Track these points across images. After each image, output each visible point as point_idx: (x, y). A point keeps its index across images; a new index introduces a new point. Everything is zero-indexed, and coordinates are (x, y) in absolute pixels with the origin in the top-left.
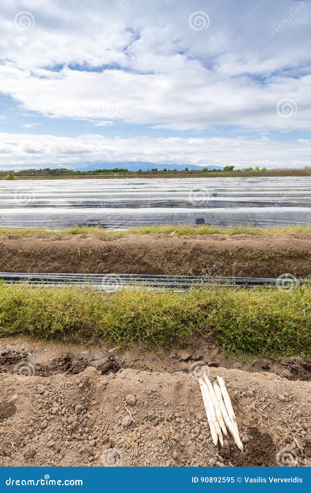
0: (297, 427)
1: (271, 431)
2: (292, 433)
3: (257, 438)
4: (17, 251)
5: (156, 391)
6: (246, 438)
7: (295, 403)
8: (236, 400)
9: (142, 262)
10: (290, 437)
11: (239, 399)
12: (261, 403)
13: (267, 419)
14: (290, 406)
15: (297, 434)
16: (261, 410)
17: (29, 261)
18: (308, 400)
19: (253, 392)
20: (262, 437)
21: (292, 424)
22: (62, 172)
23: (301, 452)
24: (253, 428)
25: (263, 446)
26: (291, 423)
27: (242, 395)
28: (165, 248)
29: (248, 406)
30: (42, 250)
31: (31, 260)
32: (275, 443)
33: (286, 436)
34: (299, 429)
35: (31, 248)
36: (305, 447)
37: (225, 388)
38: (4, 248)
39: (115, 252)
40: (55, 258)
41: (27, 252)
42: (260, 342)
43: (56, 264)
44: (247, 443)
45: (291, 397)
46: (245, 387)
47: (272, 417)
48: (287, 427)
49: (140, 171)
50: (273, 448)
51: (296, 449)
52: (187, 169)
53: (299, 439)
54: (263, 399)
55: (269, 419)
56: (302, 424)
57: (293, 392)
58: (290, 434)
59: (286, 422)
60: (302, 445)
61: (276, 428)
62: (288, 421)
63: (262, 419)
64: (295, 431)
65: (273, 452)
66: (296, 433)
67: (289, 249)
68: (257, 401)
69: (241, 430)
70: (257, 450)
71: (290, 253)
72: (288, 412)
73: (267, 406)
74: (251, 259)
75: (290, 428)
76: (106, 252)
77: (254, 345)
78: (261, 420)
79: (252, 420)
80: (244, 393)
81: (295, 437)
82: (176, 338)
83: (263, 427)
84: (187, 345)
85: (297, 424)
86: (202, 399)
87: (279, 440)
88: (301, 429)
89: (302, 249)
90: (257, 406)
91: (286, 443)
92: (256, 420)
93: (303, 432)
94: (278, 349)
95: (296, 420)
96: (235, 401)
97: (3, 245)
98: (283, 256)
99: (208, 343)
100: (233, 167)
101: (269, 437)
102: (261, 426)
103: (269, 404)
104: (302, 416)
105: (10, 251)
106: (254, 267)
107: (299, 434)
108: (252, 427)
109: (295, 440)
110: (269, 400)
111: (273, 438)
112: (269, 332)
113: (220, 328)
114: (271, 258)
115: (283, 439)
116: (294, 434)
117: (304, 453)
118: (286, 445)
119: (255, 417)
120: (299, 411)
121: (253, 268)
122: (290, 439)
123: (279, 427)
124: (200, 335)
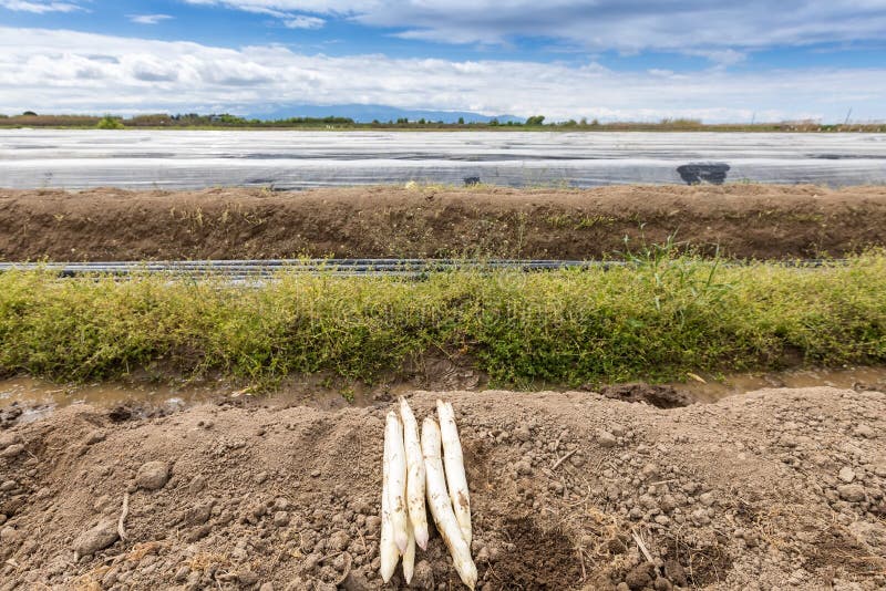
0: (644, 506)
1: (569, 524)
2: (631, 523)
3: (527, 546)
4: (51, 218)
5: (243, 447)
6: (491, 550)
7: (641, 447)
8: (480, 451)
9: (341, 237)
10: (625, 534)
11: (489, 450)
12: (549, 454)
13: (562, 494)
14: (627, 456)
15: (643, 526)
16: (548, 472)
17: (82, 238)
18: (675, 438)
19: (530, 430)
20: (543, 542)
21: (630, 501)
22: (223, 121)
23: (654, 572)
24: (520, 519)
25: (542, 568)
26: (627, 497)
27: (499, 439)
28: (389, 207)
29: (510, 464)
30: (112, 215)
31: (87, 236)
32: (579, 555)
33: (613, 531)
34: (651, 512)
35: (86, 212)
36: (665, 557)
37: (454, 426)
38: (20, 211)
39: (282, 217)
40: (146, 232)
41: (78, 220)
42: (565, 361)
43: (147, 243)
44: (493, 563)
45: (630, 434)
46: (508, 422)
47: (576, 488)
48: (616, 509)
49: (376, 121)
50: (572, 570)
51: (641, 566)
52: (461, 121)
53: (650, 539)
54: (553, 446)
55: (567, 493)
56: (659, 499)
57: (636, 423)
58: (623, 526)
59: (614, 496)
60: (657, 554)
61: (586, 514)
62: (620, 494)
63: (548, 493)
64: (637, 519)
65: (570, 582)
66: (642, 522)
67: (632, 208)
68: (539, 450)
69: (478, 527)
70: (521, 581)
71: (635, 214)
72: (621, 471)
73: (564, 461)
74: (560, 227)
75: (624, 510)
76: (262, 218)
77: (552, 366)
78: (543, 496)
79: (519, 499)
80: (505, 434)
81: (639, 533)
82: (388, 364)
83: (546, 515)
84: (413, 376)
85: (645, 498)
86: (380, 459)
87: (591, 546)
88: (655, 511)
89: (655, 208)
90: (535, 463)
91: (612, 552)
92: (530, 497)
93: (662, 519)
94: (602, 372)
95: (641, 490)
96: (475, 457)
97: (18, 206)
98: (621, 220)
99: (458, 369)
100: (542, 118)
101: (564, 540)
102: (543, 513)
103: (570, 456)
104: (659, 478)
105: (34, 219)
106: (564, 241)
107: (649, 525)
108: (515, 517)
109: (639, 540)
110: (571, 446)
111: (573, 541)
112: (586, 340)
113: (485, 338)
114: (597, 225)
115: (602, 542)
116: (634, 526)
117: (663, 575)
118: (612, 559)
119: (527, 492)
120: (650, 467)
121: (562, 243)
122: (623, 539)
123: (595, 512)
124: (443, 354)
